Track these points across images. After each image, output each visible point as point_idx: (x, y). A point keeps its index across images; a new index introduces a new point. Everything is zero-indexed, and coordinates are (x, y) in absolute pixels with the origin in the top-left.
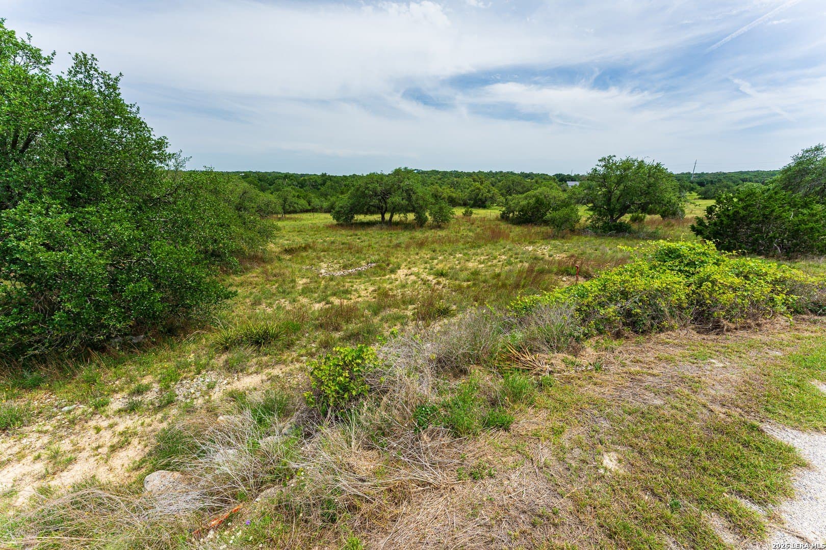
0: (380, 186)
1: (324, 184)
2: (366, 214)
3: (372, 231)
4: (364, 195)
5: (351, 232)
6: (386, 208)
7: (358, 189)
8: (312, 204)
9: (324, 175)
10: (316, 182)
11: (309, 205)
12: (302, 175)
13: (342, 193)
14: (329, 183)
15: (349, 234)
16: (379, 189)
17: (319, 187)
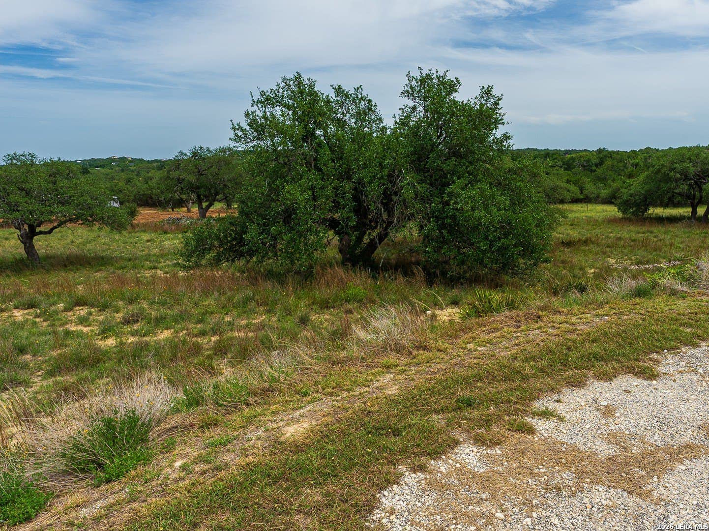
0: (693, 166)
1: (600, 163)
2: (666, 206)
3: (676, 229)
4: (667, 179)
5: (644, 229)
6: (701, 197)
7: (659, 171)
8: (585, 192)
9: (600, 151)
10: (588, 161)
11: (582, 193)
12: (567, 152)
13: (630, 176)
14: (608, 162)
15: (641, 231)
17: (594, 168)
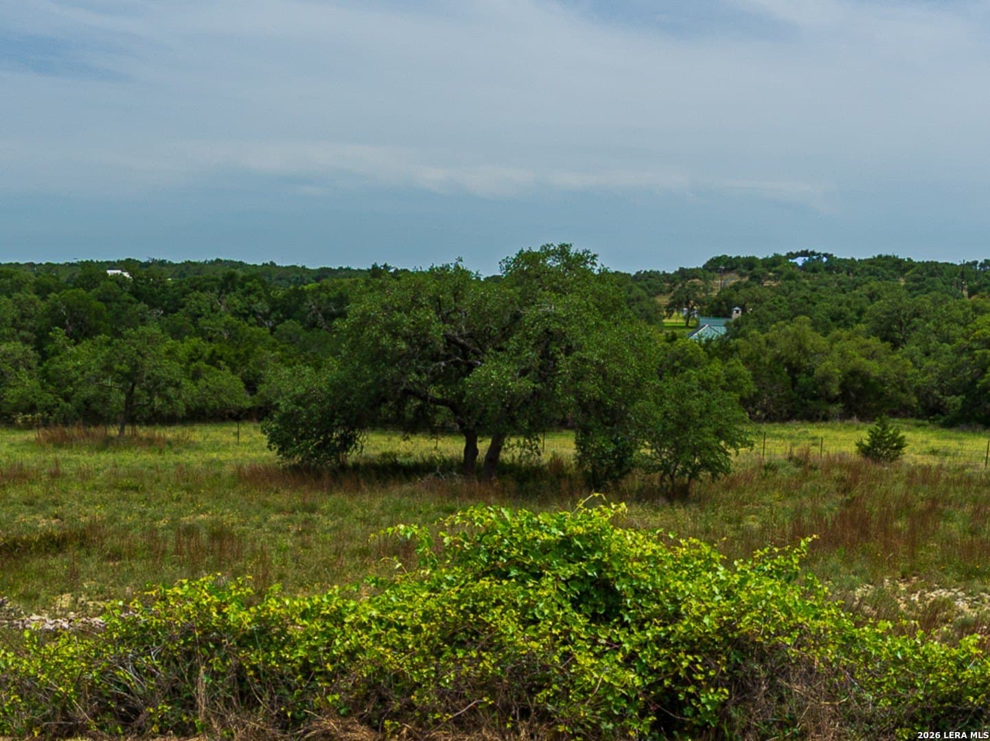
0: (445, 319)
16: (438, 331)
